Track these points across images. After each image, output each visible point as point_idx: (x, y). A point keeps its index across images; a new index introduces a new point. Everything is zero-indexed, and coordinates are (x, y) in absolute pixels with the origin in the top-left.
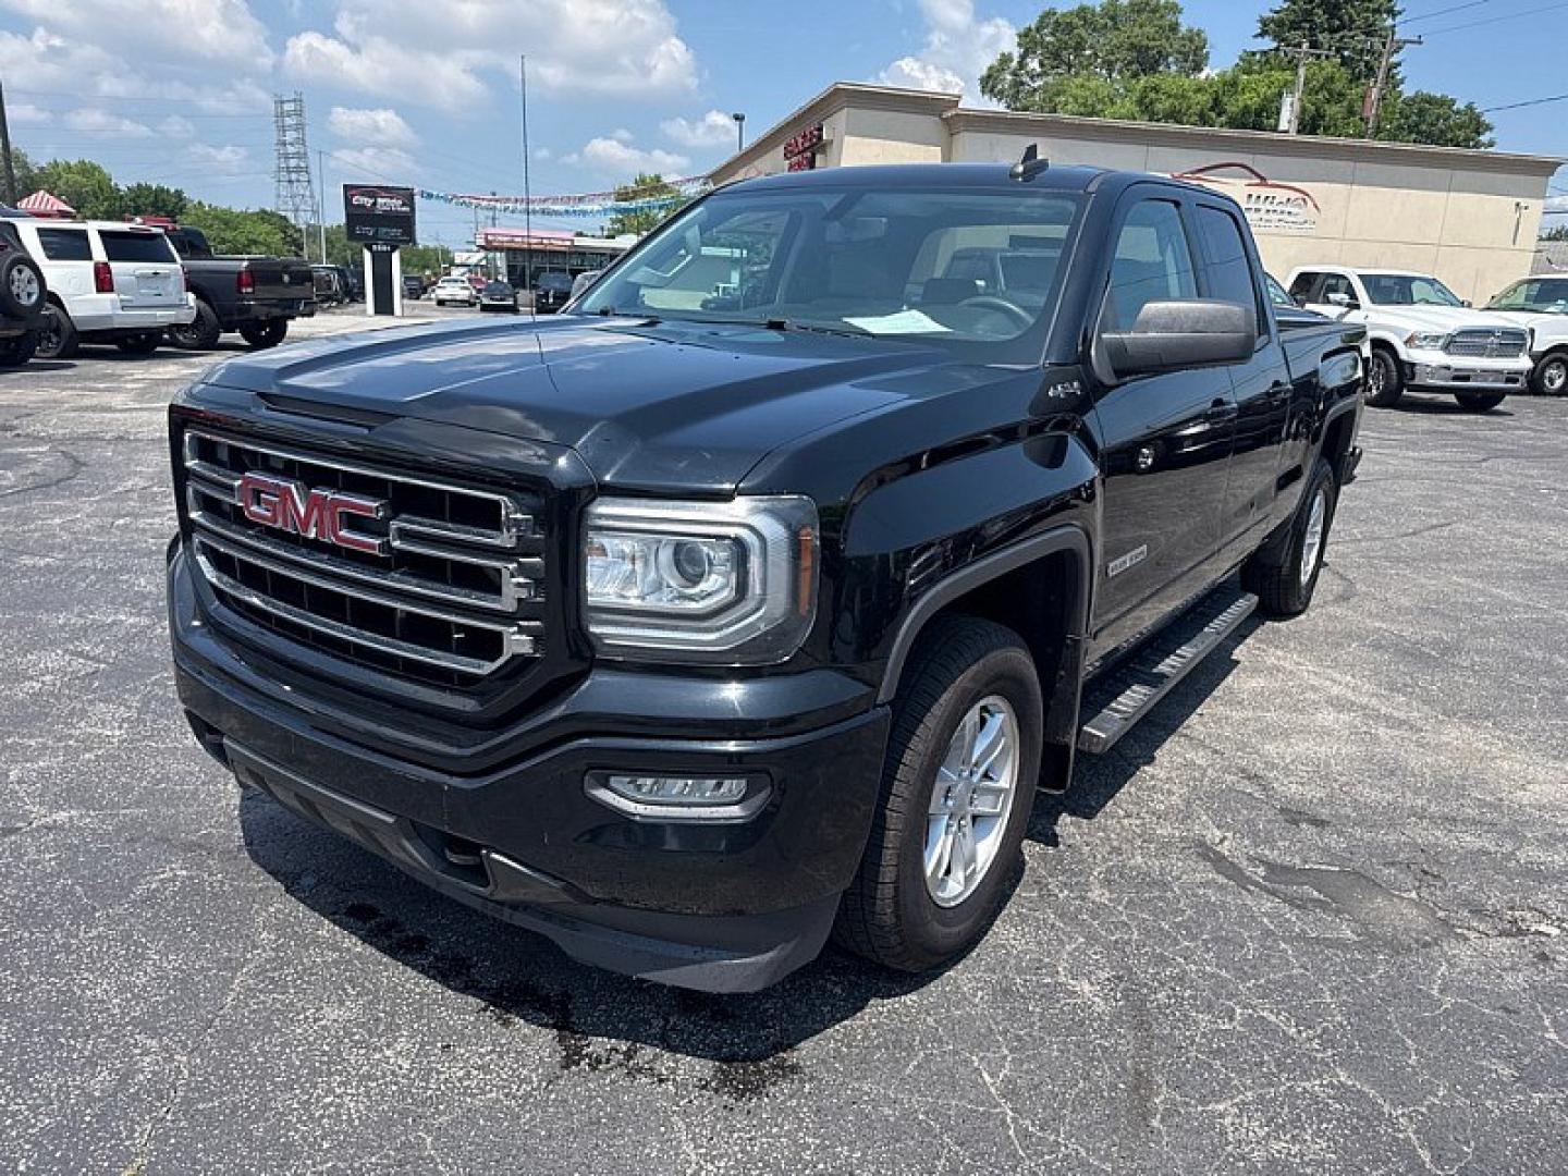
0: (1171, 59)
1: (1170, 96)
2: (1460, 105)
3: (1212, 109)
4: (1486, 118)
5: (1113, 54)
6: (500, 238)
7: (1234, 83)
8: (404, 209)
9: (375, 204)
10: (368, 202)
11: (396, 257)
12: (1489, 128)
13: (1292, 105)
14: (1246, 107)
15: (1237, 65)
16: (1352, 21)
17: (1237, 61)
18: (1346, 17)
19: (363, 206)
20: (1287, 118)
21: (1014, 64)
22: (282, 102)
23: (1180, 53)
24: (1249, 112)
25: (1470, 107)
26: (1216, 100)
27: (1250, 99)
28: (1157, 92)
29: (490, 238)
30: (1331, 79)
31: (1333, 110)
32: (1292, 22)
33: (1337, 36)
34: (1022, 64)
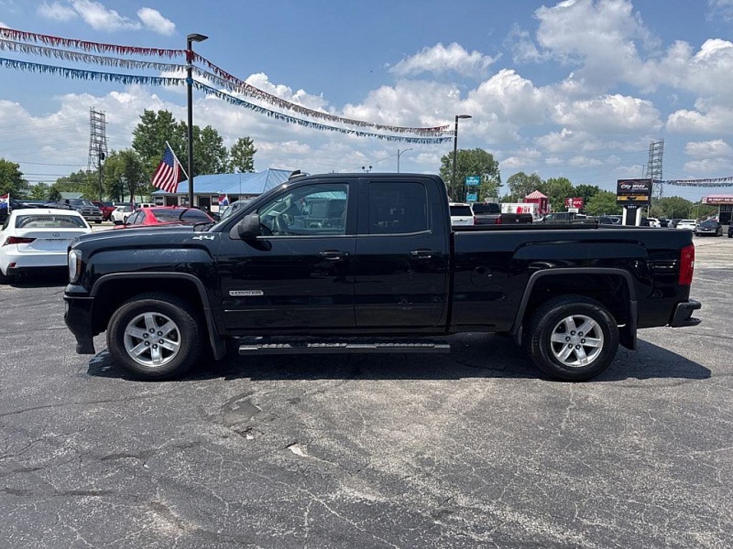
6: (716, 200)
8: (646, 189)
9: (631, 188)
10: (628, 187)
11: (639, 211)
19: (626, 189)
22: (654, 144)
29: (710, 200)
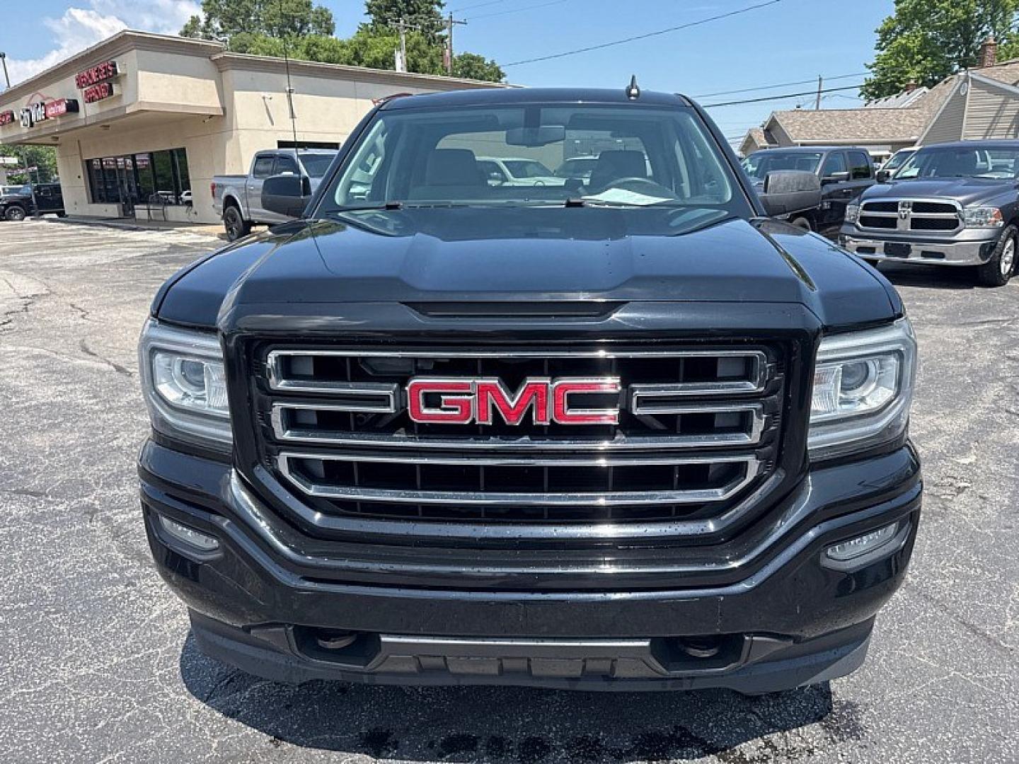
0: (310, 25)
1: (326, 50)
2: (488, 61)
3: (354, 59)
4: (502, 70)
5: (272, 20)
7: (365, 43)
12: (504, 75)
13: (401, 58)
14: (376, 58)
15: (358, 32)
16: (419, 8)
17: (357, 29)
18: (415, 6)
20: (400, 67)
21: (202, 23)
23: (315, 22)
24: (378, 61)
25: (493, 63)
26: (356, 53)
27: (377, 53)
28: (317, 47)
30: (418, 43)
31: (421, 61)
32: (386, 7)
33: (413, 17)
34: (208, 23)
